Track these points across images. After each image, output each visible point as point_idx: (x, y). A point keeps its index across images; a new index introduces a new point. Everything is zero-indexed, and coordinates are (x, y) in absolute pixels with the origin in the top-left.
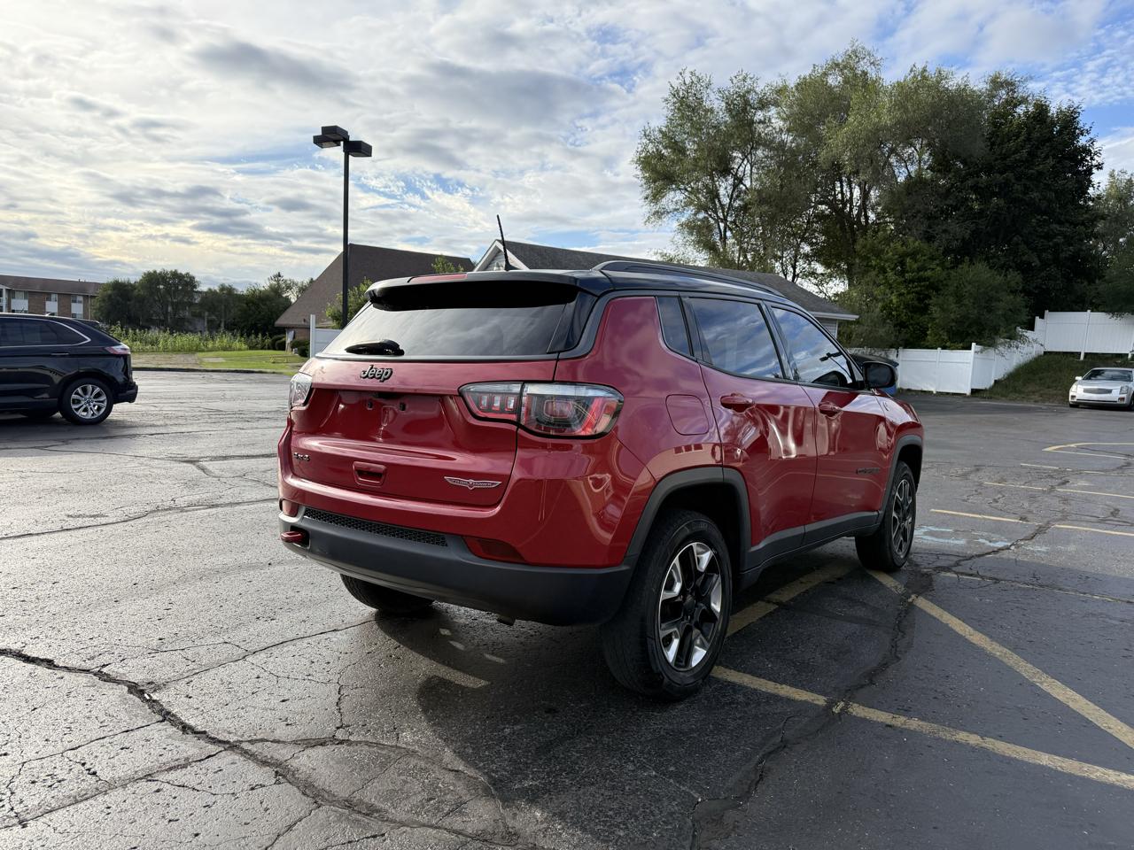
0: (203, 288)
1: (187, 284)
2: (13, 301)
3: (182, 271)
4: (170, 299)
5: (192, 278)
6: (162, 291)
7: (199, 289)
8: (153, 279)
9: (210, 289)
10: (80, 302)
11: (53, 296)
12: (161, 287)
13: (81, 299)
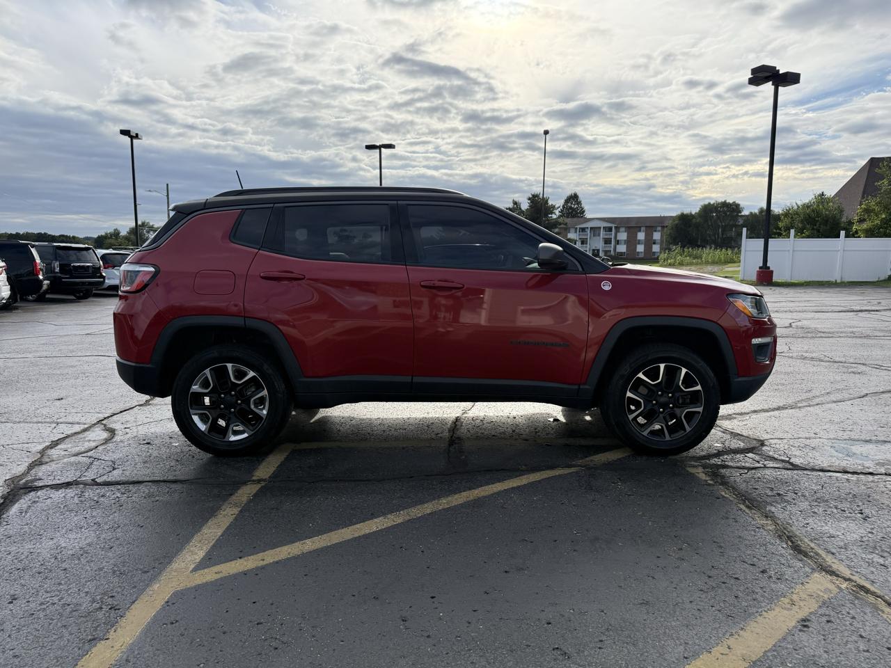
0: (746, 212)
1: (734, 210)
2: (618, 234)
3: (730, 201)
4: (720, 224)
5: (737, 206)
6: (715, 218)
7: (743, 214)
8: (708, 209)
9: (751, 213)
10: (659, 231)
11: (643, 229)
12: (714, 214)
13: (659, 228)
